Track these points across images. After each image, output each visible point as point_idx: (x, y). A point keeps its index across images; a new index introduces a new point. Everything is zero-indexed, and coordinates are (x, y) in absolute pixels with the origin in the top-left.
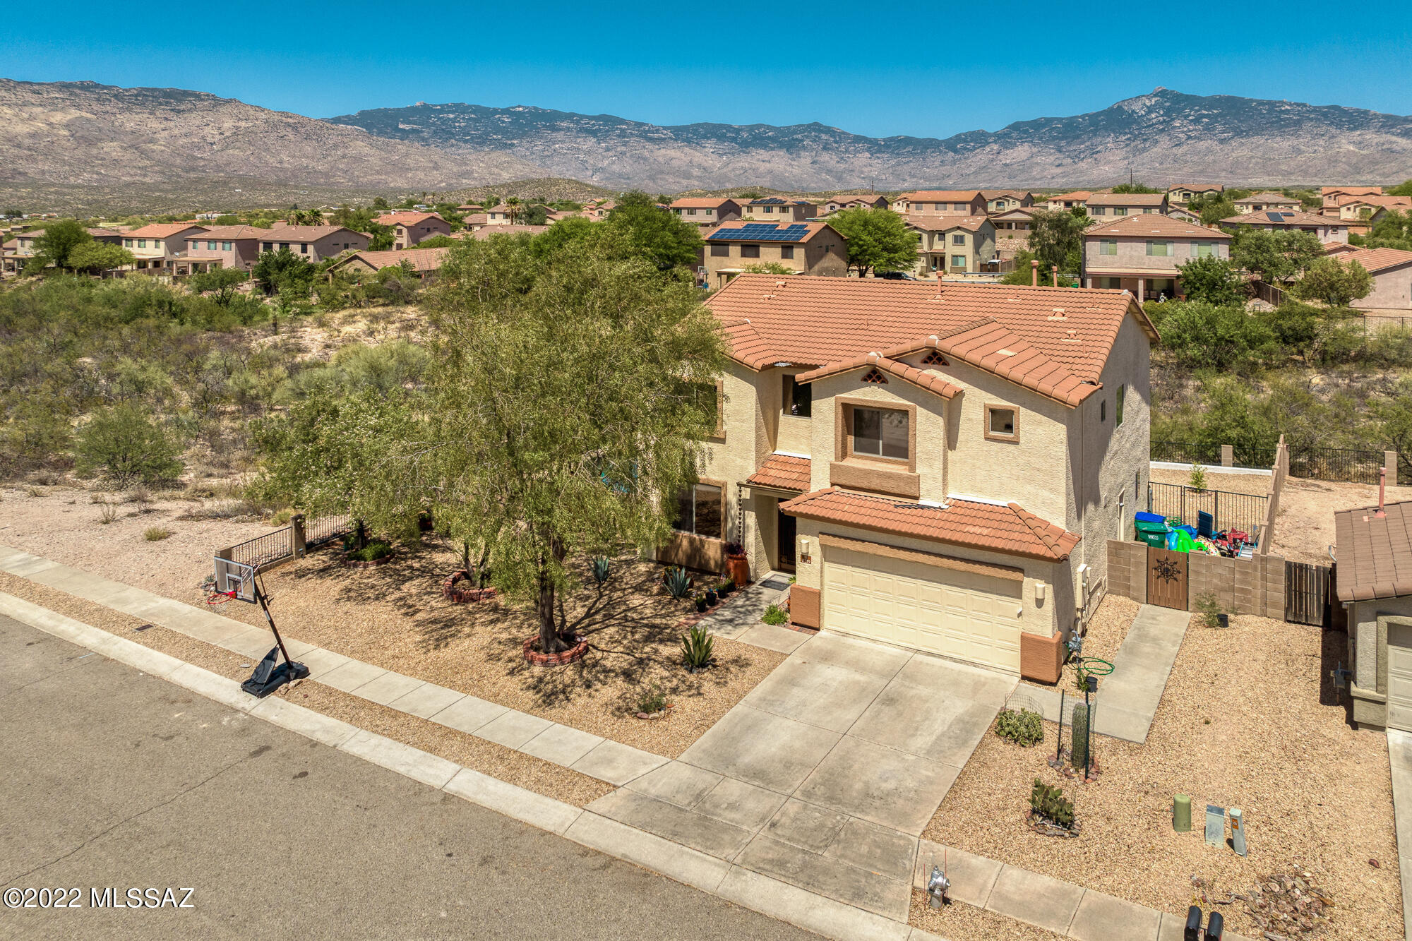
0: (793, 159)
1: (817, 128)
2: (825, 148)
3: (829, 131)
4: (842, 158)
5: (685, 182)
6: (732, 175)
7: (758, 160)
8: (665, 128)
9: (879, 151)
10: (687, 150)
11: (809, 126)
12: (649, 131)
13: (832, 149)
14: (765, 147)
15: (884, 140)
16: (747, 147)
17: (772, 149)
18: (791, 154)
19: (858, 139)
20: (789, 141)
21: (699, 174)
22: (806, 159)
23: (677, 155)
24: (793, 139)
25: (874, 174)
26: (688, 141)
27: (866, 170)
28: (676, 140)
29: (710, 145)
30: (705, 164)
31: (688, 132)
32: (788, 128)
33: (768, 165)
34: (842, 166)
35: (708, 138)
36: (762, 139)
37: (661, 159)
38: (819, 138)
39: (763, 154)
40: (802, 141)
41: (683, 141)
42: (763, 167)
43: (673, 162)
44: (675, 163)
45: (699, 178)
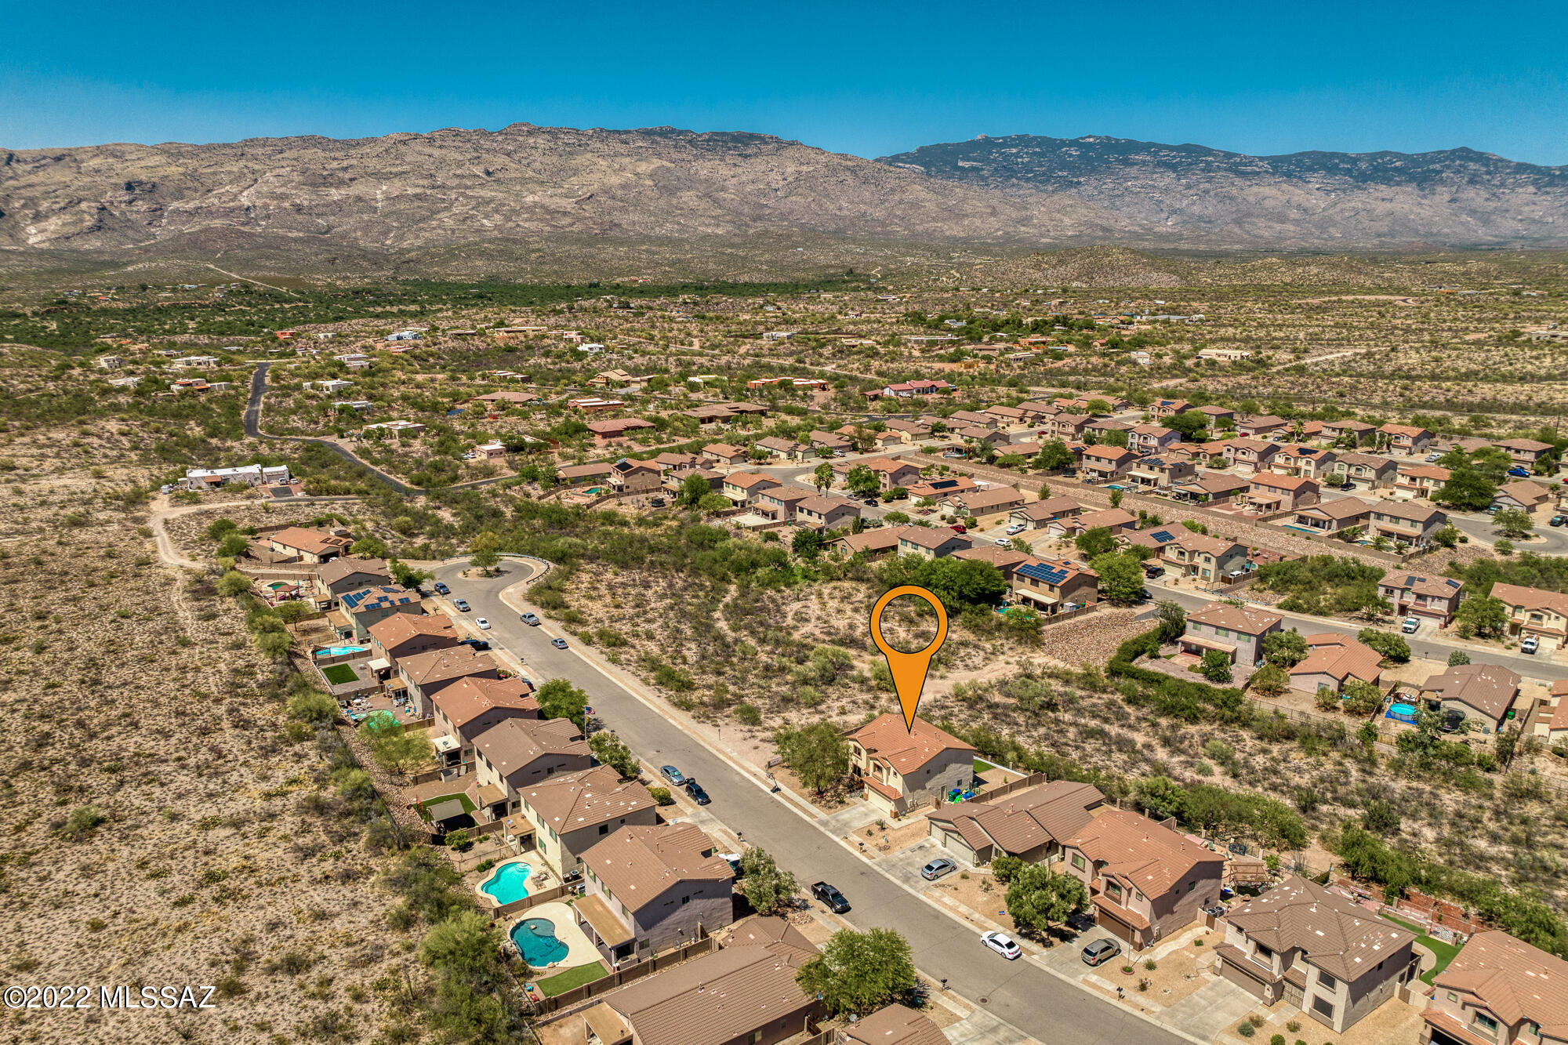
0: (1424, 197)
1: (1465, 154)
2: (1473, 181)
3: (1482, 158)
4: (1494, 195)
5: (1278, 227)
6: (1338, 218)
7: (1376, 199)
8: (1261, 159)
9: (1550, 184)
10: (1285, 186)
11: (1453, 152)
12: (1241, 164)
13: (1481, 183)
14: (1388, 181)
15: (1560, 169)
16: (1364, 181)
17: (1398, 184)
18: (1422, 189)
19: (1522, 168)
20: (1423, 172)
21: (1297, 216)
22: (1443, 194)
23: (1272, 193)
24: (1429, 171)
25: (1537, 215)
26: (1289, 175)
27: (1526, 209)
28: (1273, 174)
29: (1315, 180)
30: (1306, 204)
31: (1290, 164)
32: (1424, 155)
33: (1388, 205)
34: (1492, 205)
35: (1315, 171)
36: (1386, 170)
37: (1252, 199)
38: (1465, 168)
39: (1384, 190)
40: (1441, 172)
41: (1283, 174)
42: (1381, 208)
43: (1266, 202)
44: (1268, 203)
45: (1297, 222)
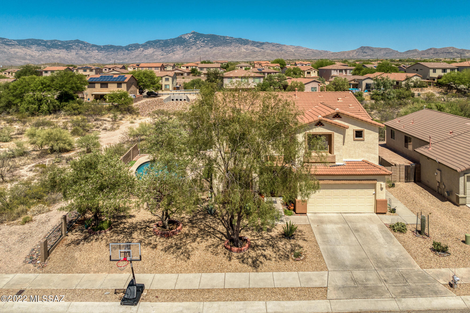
0: (68, 53)
1: (78, 41)
2: (81, 49)
3: (82, 43)
4: (87, 52)
5: (23, 61)
6: (44, 59)
7: (55, 53)
8: (14, 40)
9: (101, 50)
10: (24, 49)
11: (75, 41)
12: (7, 41)
13: (84, 49)
14: (57, 48)
15: (103, 46)
16: (50, 48)
17: (60, 49)
18: (68, 51)
19: (94, 46)
20: (67, 46)
21: (29, 58)
22: (73, 52)
23: (20, 51)
24: (68, 45)
25: (99, 58)
26: (25, 46)
27: (96, 56)
28: (19, 45)
29: (34, 47)
30: (32, 54)
31: (24, 42)
32: (67, 41)
33: (58, 55)
34: (87, 55)
35: (33, 45)
36: (56, 45)
37: (12, 52)
38: (79, 45)
39: (57, 51)
40: (72, 46)
41: (22, 45)
42: (57, 56)
43: (18, 53)
44: (19, 54)
45: (30, 60)
